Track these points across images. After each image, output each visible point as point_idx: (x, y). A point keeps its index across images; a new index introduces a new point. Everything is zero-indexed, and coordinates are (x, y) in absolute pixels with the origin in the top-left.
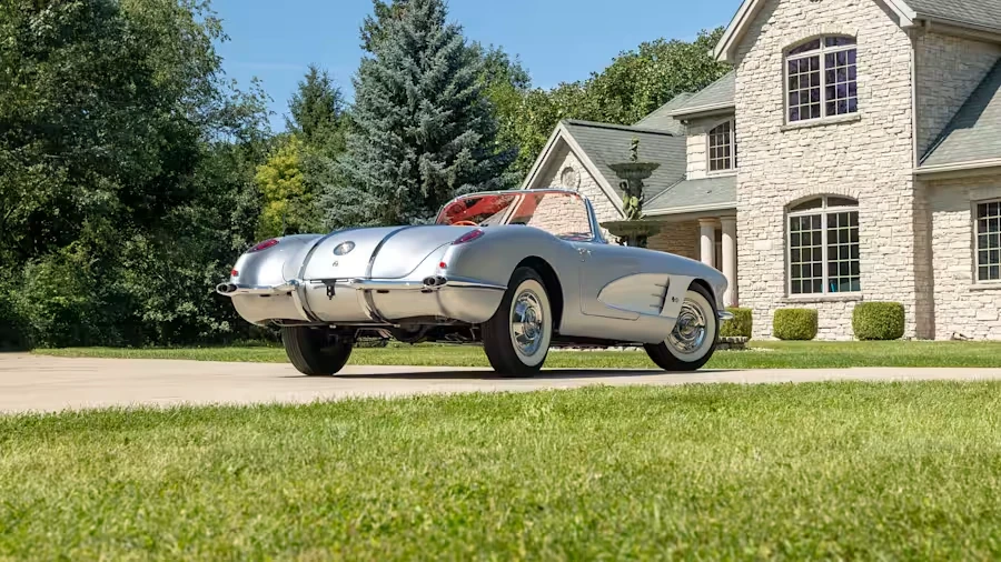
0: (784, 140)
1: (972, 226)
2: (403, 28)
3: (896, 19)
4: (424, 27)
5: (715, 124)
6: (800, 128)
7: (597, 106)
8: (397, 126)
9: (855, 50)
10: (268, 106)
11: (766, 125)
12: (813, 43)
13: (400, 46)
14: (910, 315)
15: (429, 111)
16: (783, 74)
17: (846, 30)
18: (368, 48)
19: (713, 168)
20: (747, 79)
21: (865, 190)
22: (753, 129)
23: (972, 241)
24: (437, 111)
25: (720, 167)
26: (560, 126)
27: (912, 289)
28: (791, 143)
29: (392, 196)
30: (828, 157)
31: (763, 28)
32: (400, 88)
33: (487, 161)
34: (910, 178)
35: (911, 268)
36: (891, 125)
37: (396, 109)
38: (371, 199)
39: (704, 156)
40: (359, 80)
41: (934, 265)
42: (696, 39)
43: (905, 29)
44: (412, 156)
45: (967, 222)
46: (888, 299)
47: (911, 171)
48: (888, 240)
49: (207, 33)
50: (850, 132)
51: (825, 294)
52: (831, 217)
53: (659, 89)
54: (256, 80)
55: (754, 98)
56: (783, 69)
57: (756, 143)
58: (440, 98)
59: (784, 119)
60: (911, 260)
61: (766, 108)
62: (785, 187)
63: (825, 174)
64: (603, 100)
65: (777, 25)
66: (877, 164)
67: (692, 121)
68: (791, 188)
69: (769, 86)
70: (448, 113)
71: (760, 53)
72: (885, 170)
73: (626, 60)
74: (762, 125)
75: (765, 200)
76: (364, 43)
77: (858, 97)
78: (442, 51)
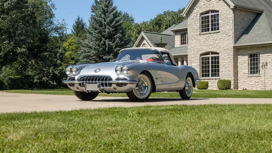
0: (200, 37)
1: (248, 60)
2: (102, 7)
3: (229, 6)
4: (107, 7)
5: (182, 33)
6: (204, 34)
7: (152, 28)
8: (100, 32)
9: (218, 14)
10: (67, 27)
11: (195, 33)
12: (207, 12)
13: (101, 12)
14: (232, 83)
15: (108, 29)
16: (200, 20)
17: (216, 9)
18: (93, 12)
19: (182, 44)
20: (191, 21)
21: (221, 50)
22: (192, 34)
23: (249, 64)
24: (110, 29)
25: (184, 44)
26: (142, 33)
27: (233, 76)
28: (202, 38)
29: (98, 51)
30: (211, 42)
31: (195, 8)
32: (101, 23)
33: (123, 42)
34: (233, 47)
35: (233, 71)
36: (228, 34)
37: (100, 28)
38: (93, 51)
39: (179, 41)
40: (90, 20)
41: (238, 70)
42: (178, 10)
43: (232, 9)
44: (104, 40)
45: (247, 59)
46: (226, 79)
47: (233, 46)
48: (227, 64)
49: (51, 8)
50: (217, 35)
51: (210, 77)
52: (212, 57)
53: (168, 24)
54: (63, 20)
55: (192, 26)
56: (200, 19)
57: (193, 38)
58: (111, 25)
59: (200, 32)
60: (233, 69)
61: (195, 29)
62: (200, 49)
63: (210, 46)
64: (154, 26)
65: (198, 7)
66: (224, 44)
67: (176, 32)
68: (202, 50)
69: (196, 23)
70: (113, 29)
71: (194, 14)
72: (226, 45)
73: (160, 16)
74: (194, 33)
75: (195, 53)
76: (92, 11)
77: (219, 26)
78: (112, 13)
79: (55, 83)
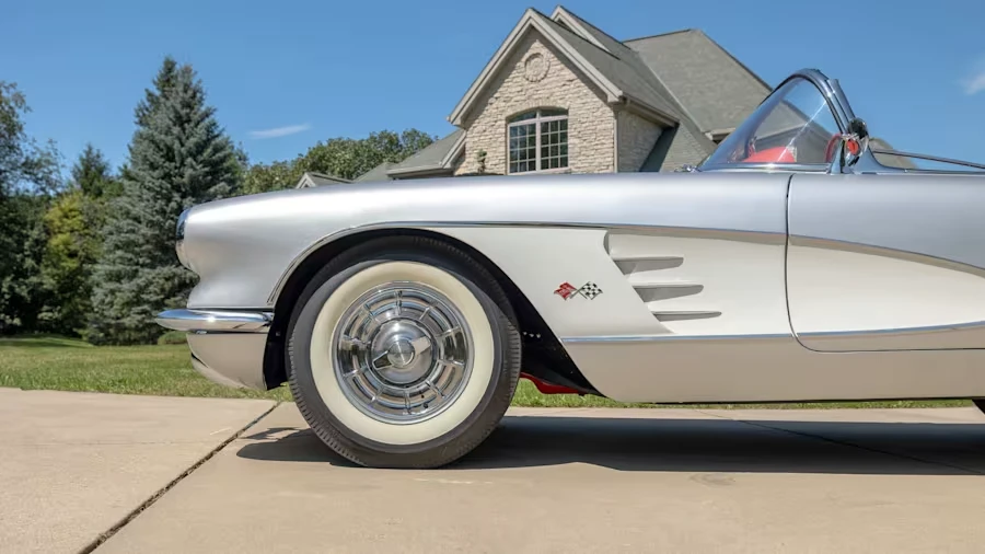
2: (173, 107)
3: (602, 95)
4: (188, 105)
8: (167, 176)
9: (566, 120)
10: (61, 162)
12: (531, 113)
13: (170, 119)
15: (192, 167)
16: (506, 137)
17: (560, 104)
18: (141, 123)
20: (476, 139)
24: (198, 167)
26: (306, 176)
29: (161, 228)
31: (490, 101)
32: (170, 149)
37: (167, 164)
38: (144, 230)
40: (132, 145)
43: (610, 105)
44: (179, 199)
49: (12, 104)
54: (51, 142)
56: (506, 133)
58: (200, 158)
59: (506, 170)
65: (502, 99)
69: (494, 145)
70: (206, 169)
71: (488, 119)
76: (137, 120)
77: (568, 155)
78: (202, 125)
79: (17, 321)
